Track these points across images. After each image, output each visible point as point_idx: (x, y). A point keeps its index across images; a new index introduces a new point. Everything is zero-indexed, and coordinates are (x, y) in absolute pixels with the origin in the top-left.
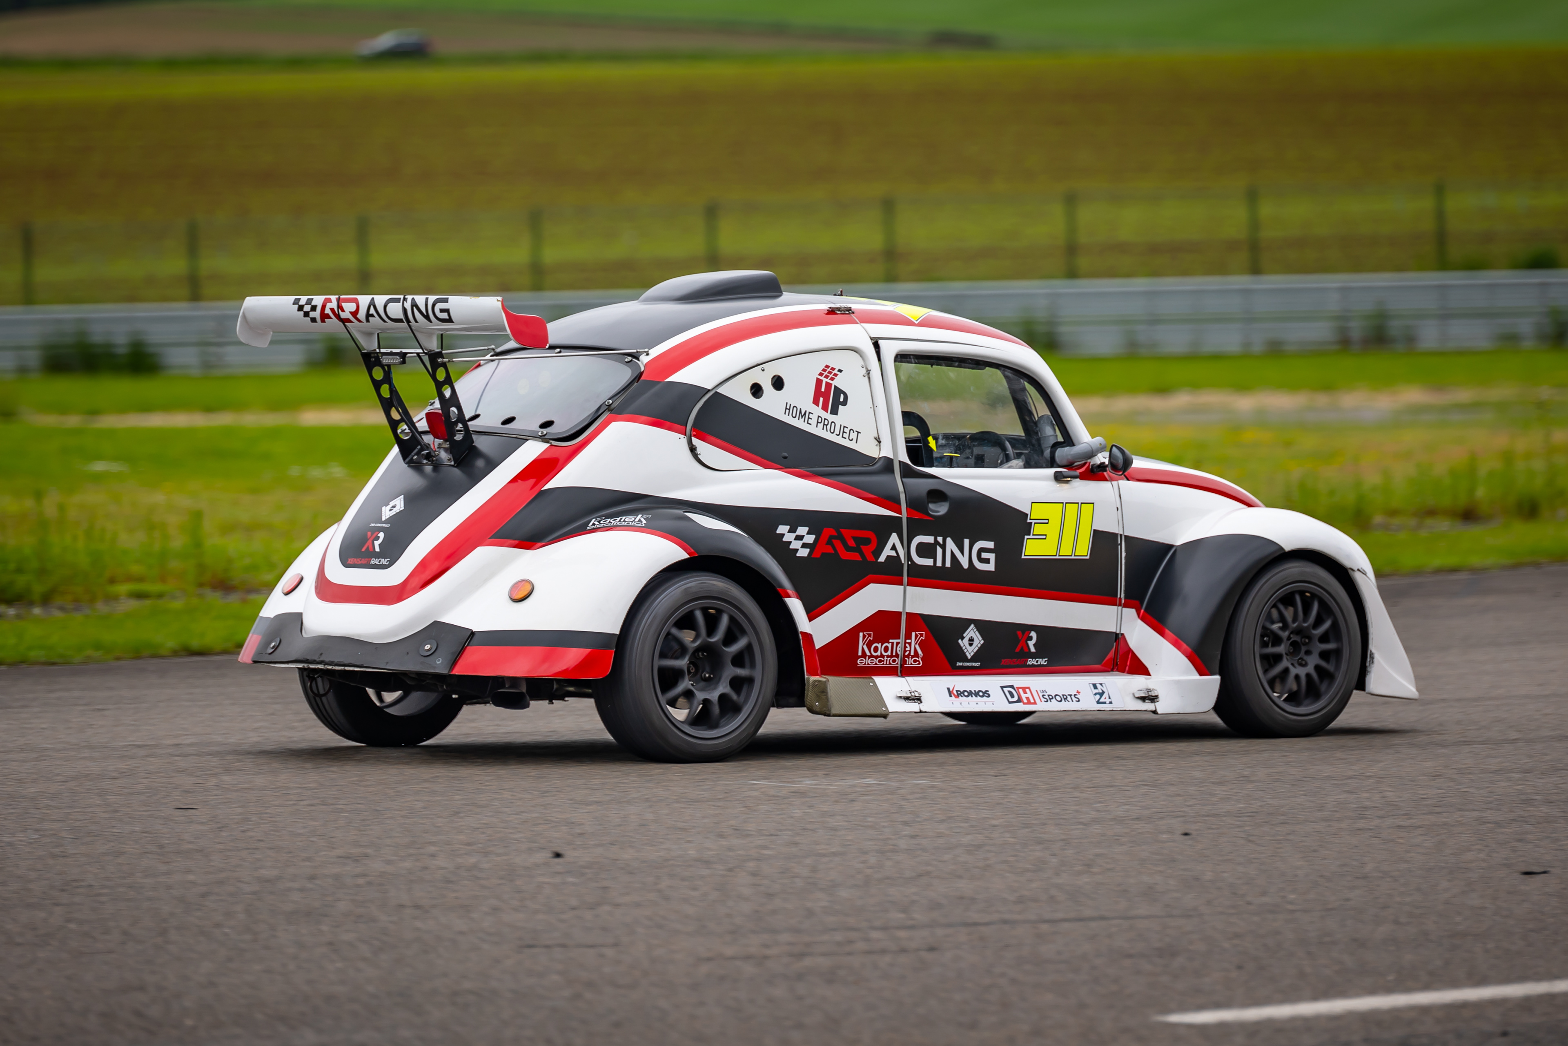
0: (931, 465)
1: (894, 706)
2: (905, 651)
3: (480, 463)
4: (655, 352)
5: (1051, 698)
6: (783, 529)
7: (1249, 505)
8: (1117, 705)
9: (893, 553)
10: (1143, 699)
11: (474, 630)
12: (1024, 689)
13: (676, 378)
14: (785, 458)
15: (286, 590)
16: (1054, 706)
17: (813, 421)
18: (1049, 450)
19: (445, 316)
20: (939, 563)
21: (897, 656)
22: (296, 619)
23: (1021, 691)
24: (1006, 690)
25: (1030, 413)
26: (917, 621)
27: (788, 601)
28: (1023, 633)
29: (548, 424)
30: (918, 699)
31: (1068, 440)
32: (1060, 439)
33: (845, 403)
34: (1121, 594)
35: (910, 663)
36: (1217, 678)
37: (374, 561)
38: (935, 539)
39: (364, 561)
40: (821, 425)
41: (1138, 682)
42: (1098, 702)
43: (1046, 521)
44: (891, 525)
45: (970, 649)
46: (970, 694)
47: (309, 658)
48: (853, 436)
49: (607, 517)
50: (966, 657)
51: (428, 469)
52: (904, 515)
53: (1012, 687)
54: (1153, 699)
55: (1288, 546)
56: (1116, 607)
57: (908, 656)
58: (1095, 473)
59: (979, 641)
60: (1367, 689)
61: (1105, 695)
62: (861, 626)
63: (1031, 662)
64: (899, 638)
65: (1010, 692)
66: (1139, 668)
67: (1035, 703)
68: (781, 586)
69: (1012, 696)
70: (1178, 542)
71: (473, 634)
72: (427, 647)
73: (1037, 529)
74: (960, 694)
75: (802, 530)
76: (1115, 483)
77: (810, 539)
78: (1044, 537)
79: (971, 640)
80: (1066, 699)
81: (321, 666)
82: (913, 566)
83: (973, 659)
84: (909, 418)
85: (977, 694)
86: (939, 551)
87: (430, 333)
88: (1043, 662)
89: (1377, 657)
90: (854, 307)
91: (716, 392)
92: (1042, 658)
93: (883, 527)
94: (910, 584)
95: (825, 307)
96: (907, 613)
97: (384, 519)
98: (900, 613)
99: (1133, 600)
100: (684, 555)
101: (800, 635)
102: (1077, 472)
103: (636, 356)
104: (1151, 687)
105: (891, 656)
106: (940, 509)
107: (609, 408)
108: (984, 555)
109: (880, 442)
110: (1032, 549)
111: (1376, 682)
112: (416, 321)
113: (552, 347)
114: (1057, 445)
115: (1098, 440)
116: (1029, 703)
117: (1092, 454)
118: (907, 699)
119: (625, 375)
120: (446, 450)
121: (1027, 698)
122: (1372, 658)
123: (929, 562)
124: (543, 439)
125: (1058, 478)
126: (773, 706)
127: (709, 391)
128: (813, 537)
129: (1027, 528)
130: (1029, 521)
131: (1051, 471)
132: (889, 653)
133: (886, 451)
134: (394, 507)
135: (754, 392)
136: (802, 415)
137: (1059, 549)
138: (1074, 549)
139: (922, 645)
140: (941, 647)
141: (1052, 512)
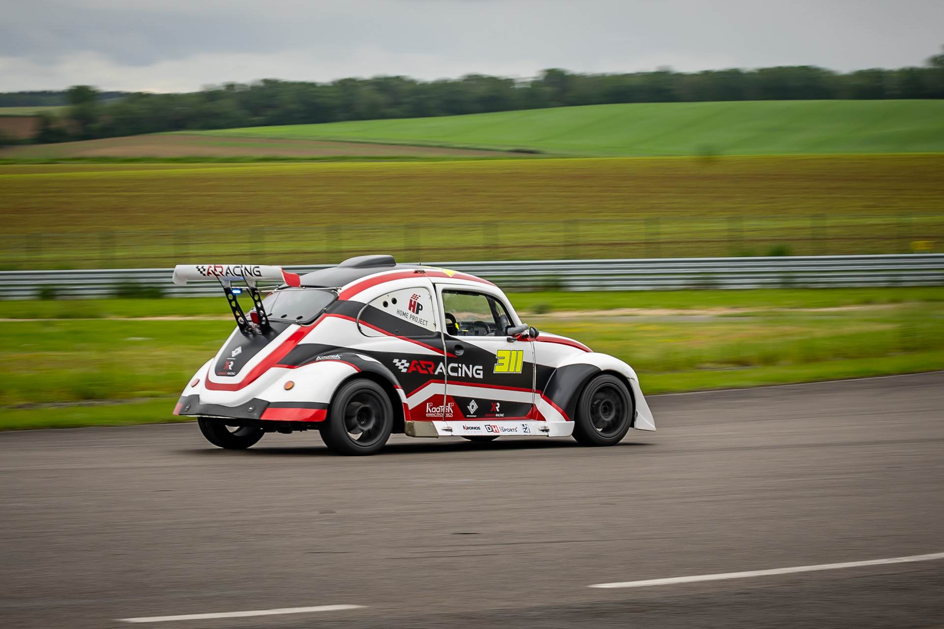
0: (456, 335)
1: (441, 433)
2: (446, 411)
3: (272, 334)
4: (344, 288)
5: (505, 430)
6: (396, 361)
7: (587, 352)
8: (532, 433)
9: (441, 371)
10: (543, 431)
11: (270, 401)
12: (494, 426)
13: (351, 299)
14: (397, 332)
15: (193, 385)
16: (507, 433)
17: (409, 317)
18: (505, 329)
19: (258, 273)
20: (460, 375)
21: (442, 412)
22: (197, 397)
23: (493, 427)
24: (487, 427)
25: (498, 314)
26: (450, 398)
27: (398, 390)
28: (494, 403)
29: (300, 318)
30: (451, 430)
31: (513, 325)
32: (510, 324)
33: (421, 309)
34: (534, 387)
35: (448, 415)
36: (574, 422)
37: (229, 373)
38: (458, 365)
39: (224, 374)
40: (412, 318)
41: (541, 424)
42: (525, 432)
43: (504, 358)
44: (441, 359)
45: (472, 410)
46: (472, 428)
47: (203, 413)
48: (425, 323)
49: (326, 355)
50: (471, 413)
51: (251, 336)
52: (445, 355)
53: (489, 425)
54: (547, 431)
55: (602, 368)
56: (532, 393)
57: (447, 413)
58: (524, 338)
59: (476, 407)
60: (635, 427)
61: (528, 429)
62: (428, 401)
63: (497, 415)
64: (443, 405)
65: (489, 428)
66: (541, 418)
67: (499, 432)
68: (395, 384)
69: (489, 429)
70: (558, 367)
71: (269, 403)
72: (251, 408)
73: (500, 361)
74: (468, 428)
75: (404, 361)
76: (532, 342)
77: (407, 365)
78: (503, 364)
79: (473, 406)
80: (511, 431)
81: (207, 416)
82: (449, 377)
83: (474, 414)
84: (448, 316)
85: (475, 428)
86: (460, 369)
87: (251, 281)
88: (502, 415)
89: (639, 413)
90: (425, 270)
91: (370, 305)
92: (502, 414)
93: (436, 360)
94: (447, 383)
95: (413, 270)
96: (447, 396)
97: (233, 356)
98: (443, 395)
99: (539, 390)
100: (355, 371)
101: (403, 405)
102: (517, 338)
103: (336, 290)
104: (546, 426)
105: (440, 413)
106: (461, 353)
107: (325, 311)
108: (478, 372)
109: (435, 325)
110: (498, 369)
111: (638, 424)
112: (246, 275)
113: (302, 286)
114: (508, 327)
115: (525, 325)
116: (496, 432)
117: (522, 331)
118: (446, 430)
119: (331, 298)
120: (258, 328)
121: (496, 430)
122: (637, 414)
123: (455, 374)
124: (298, 324)
125: (509, 340)
126: (392, 433)
127: (365, 304)
128: (408, 364)
129: (496, 361)
130: (496, 358)
131: (506, 337)
132: (439, 411)
133: (438, 329)
134: (237, 351)
135: (385, 305)
136: (403, 314)
137: (509, 369)
138: (515, 370)
139: (453, 408)
140: (460, 409)
141: (506, 354)
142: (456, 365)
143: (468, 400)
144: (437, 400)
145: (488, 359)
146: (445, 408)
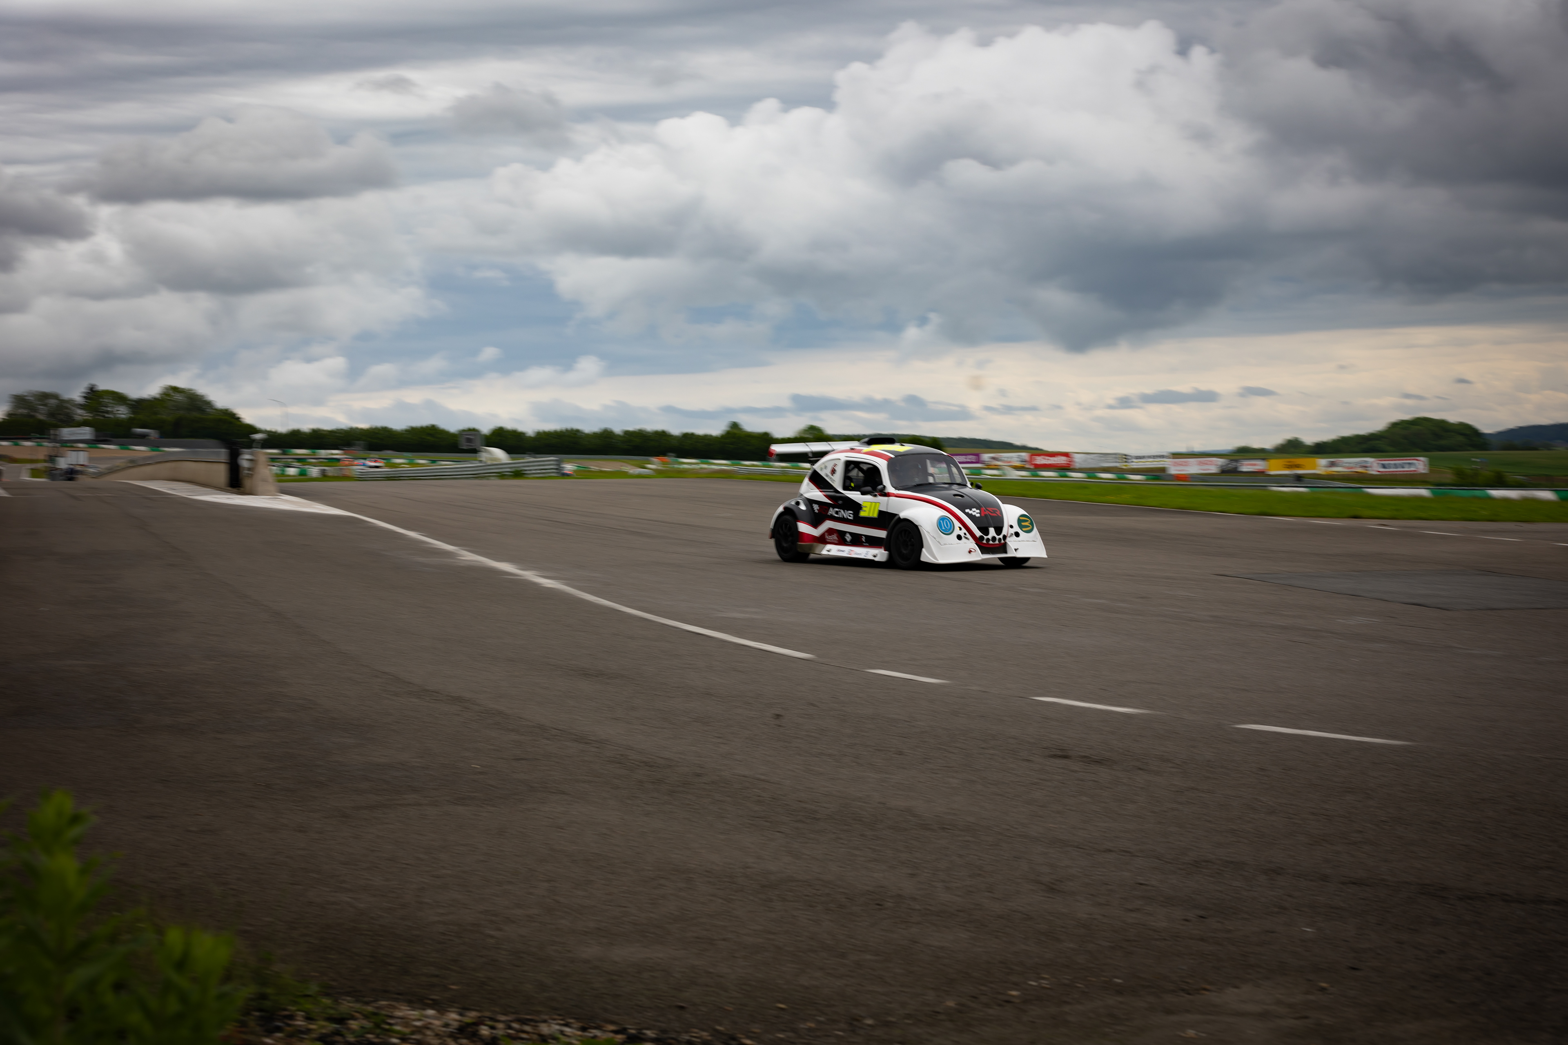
5: (856, 554)
6: (814, 505)
7: (936, 506)
9: (831, 513)
17: (829, 478)
20: (840, 516)
21: (833, 539)
27: (798, 523)
28: (862, 536)
33: (835, 473)
35: (836, 542)
36: (888, 552)
38: (839, 510)
42: (865, 556)
48: (834, 482)
50: (847, 541)
53: (850, 550)
55: (902, 517)
57: (835, 540)
58: (884, 495)
59: (850, 537)
61: (867, 554)
62: (825, 532)
63: (864, 544)
64: (833, 535)
68: (799, 519)
69: (849, 552)
73: (864, 509)
74: (839, 550)
75: (817, 505)
76: (888, 498)
78: (865, 511)
79: (847, 537)
80: (859, 554)
83: (849, 543)
86: (840, 513)
88: (867, 544)
93: (829, 506)
96: (835, 529)
100: (782, 510)
108: (850, 515)
110: (863, 514)
118: (828, 551)
123: (837, 516)
130: (862, 506)
135: (821, 469)
136: (827, 476)
137: (869, 515)
138: (873, 515)
139: (837, 537)
140: (841, 539)
141: (868, 505)
142: (837, 510)
143: (845, 533)
144: (830, 531)
145: (856, 507)
146: (835, 537)
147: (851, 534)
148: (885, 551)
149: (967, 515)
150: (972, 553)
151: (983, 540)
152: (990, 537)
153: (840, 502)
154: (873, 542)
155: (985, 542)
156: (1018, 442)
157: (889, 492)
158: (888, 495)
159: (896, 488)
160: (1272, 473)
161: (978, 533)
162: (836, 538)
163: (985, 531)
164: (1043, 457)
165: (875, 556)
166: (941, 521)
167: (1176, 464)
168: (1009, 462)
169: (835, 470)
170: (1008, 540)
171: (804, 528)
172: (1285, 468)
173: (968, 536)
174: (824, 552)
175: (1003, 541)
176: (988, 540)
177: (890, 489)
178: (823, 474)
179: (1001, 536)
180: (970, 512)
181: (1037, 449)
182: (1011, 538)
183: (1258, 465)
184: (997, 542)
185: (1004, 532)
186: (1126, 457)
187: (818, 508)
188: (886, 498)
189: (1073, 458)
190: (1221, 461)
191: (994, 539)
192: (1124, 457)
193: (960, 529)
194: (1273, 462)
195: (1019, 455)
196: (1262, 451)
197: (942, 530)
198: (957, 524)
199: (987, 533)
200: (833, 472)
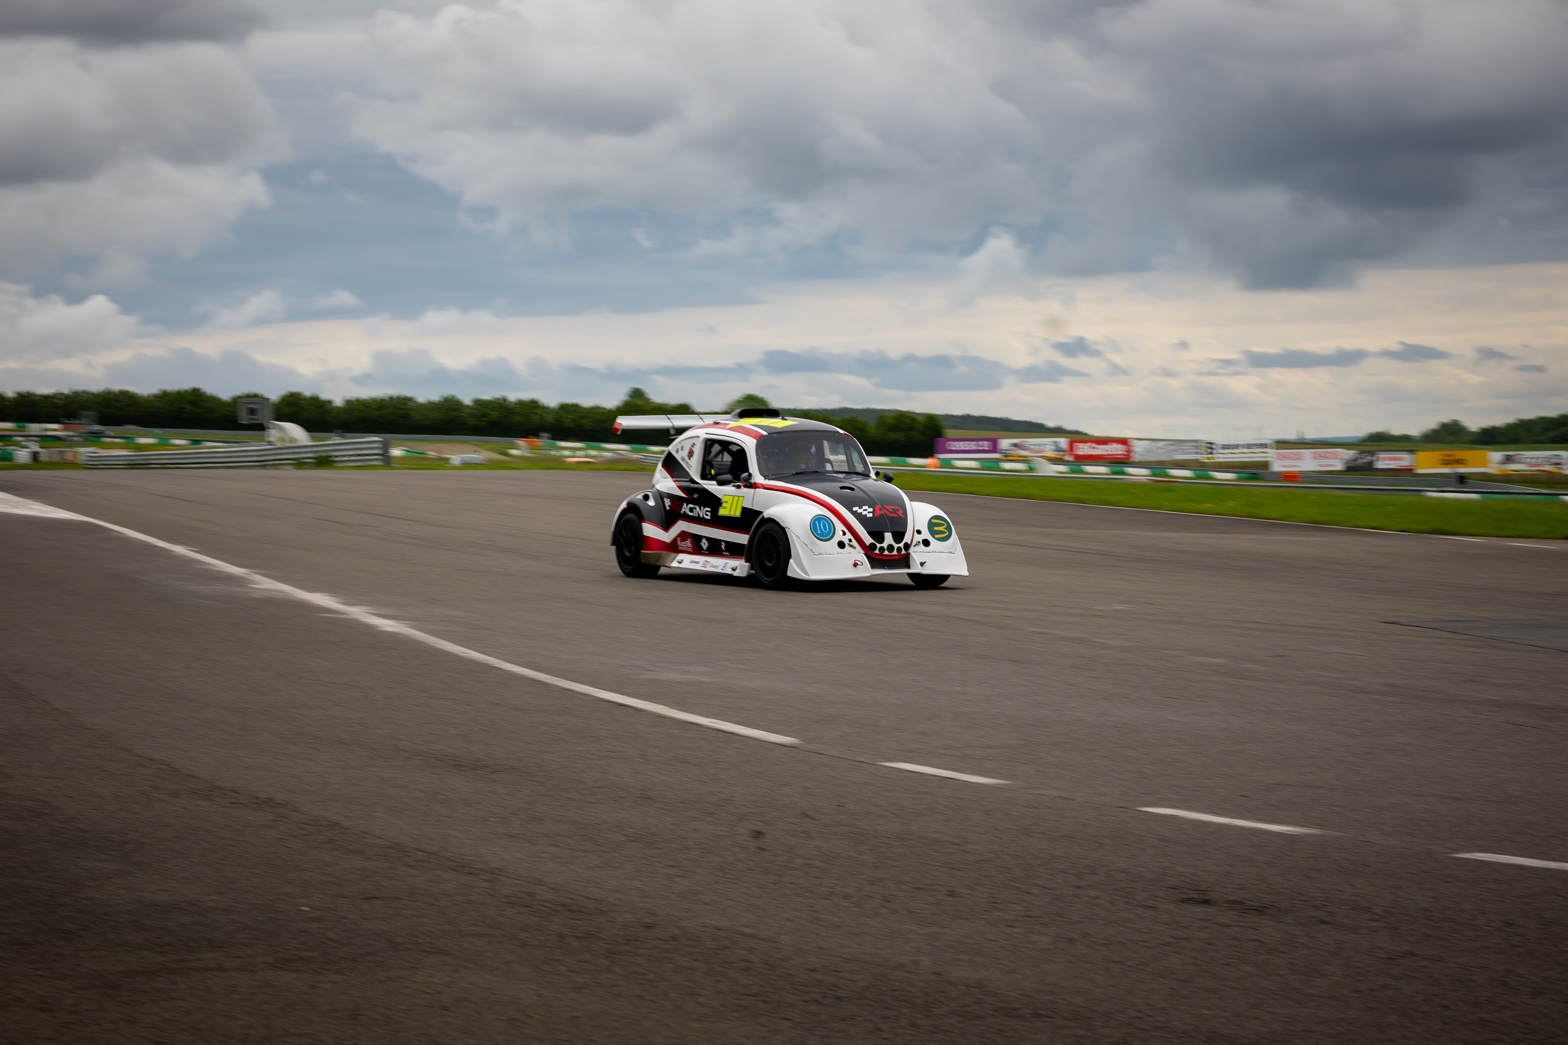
6: (666, 499)
9: (684, 510)
16: (711, 569)
17: (685, 463)
20: (695, 515)
23: (707, 563)
24: (704, 562)
27: (644, 524)
30: (682, 562)
33: (693, 456)
35: (688, 550)
36: (750, 564)
38: (695, 506)
42: (722, 570)
43: (726, 502)
44: (686, 500)
45: (705, 546)
50: (704, 549)
52: (687, 497)
53: (706, 561)
57: (689, 547)
59: (707, 544)
60: (787, 574)
61: (725, 567)
62: (678, 536)
63: (724, 553)
68: (644, 519)
69: (704, 564)
73: (724, 505)
74: (693, 561)
76: (755, 490)
78: (725, 508)
79: (704, 543)
80: (715, 567)
85: (696, 562)
86: (694, 510)
88: (728, 554)
91: (670, 452)
92: (728, 552)
93: (683, 501)
96: (688, 532)
101: (644, 536)
104: (737, 565)
105: (686, 547)
108: (707, 513)
110: (722, 512)
111: (789, 572)
118: (679, 562)
121: (707, 566)
122: (790, 562)
123: (691, 514)
130: (722, 502)
135: (677, 451)
136: (683, 460)
137: (730, 513)
138: (735, 513)
139: (691, 543)
140: (696, 546)
141: (729, 499)
142: (692, 506)
143: (701, 537)
144: (684, 535)
145: (714, 502)
146: (688, 544)
147: (708, 539)
148: (746, 562)
149: (855, 514)
150: (858, 566)
151: (875, 550)
152: (885, 545)
153: (696, 496)
154: (734, 550)
155: (877, 551)
156: (1051, 424)
157: (756, 482)
158: (754, 486)
159: (766, 477)
160: (1420, 471)
161: (868, 540)
162: (690, 545)
163: (878, 536)
164: (1089, 444)
165: (734, 570)
166: (817, 522)
167: (1281, 458)
168: (1041, 452)
169: (693, 452)
170: (912, 550)
171: (650, 530)
172: (1442, 464)
173: (854, 543)
174: (675, 564)
175: (903, 552)
176: (882, 549)
177: (758, 478)
178: (678, 457)
179: (902, 545)
180: (859, 511)
181: (1077, 433)
182: (917, 547)
183: (1403, 460)
184: (895, 553)
185: (907, 539)
186: (1210, 447)
187: (669, 503)
188: (752, 490)
189: (1132, 446)
190: (1349, 454)
191: (890, 547)
192: (1208, 445)
193: (844, 534)
194: (1422, 455)
195: (1055, 442)
196: (1406, 438)
197: (817, 534)
198: (840, 527)
199: (881, 539)
200: (691, 454)
